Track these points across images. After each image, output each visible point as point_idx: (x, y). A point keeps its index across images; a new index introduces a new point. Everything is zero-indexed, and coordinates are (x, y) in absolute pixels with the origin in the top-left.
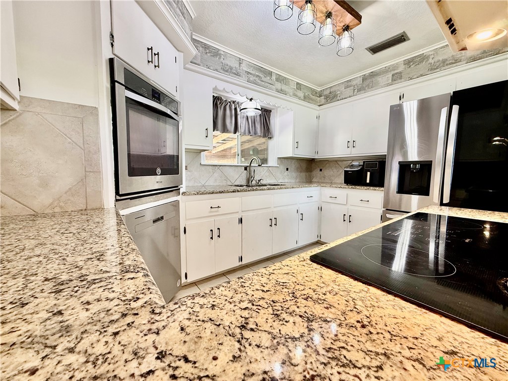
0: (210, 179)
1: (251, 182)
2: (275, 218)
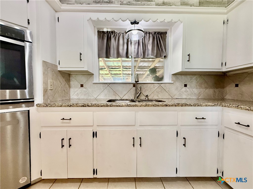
0: (101, 94)
1: (137, 97)
2: (140, 138)
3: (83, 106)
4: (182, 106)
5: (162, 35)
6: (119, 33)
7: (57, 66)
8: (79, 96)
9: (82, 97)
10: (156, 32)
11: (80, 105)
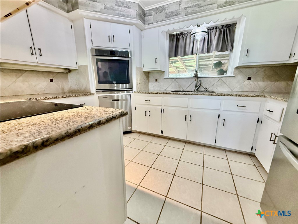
0: (169, 87)
1: (197, 90)
2: (190, 116)
3: (156, 93)
4: (224, 96)
5: (231, 28)
6: (187, 33)
7: (142, 69)
8: (154, 88)
9: (157, 89)
10: (224, 25)
11: (155, 93)
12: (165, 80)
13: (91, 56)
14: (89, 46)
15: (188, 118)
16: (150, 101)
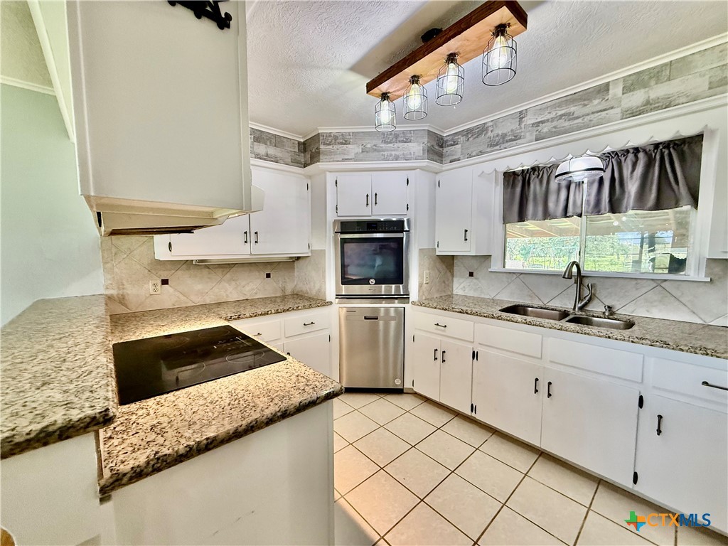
0: (503, 291)
1: (581, 309)
2: (550, 383)
3: (460, 312)
4: (652, 345)
5: (685, 149)
6: (550, 167)
7: (435, 250)
8: (466, 292)
9: (471, 293)
10: (661, 143)
11: (457, 310)
12: (493, 276)
13: (332, 234)
14: (331, 216)
15: (544, 388)
16: (446, 326)
